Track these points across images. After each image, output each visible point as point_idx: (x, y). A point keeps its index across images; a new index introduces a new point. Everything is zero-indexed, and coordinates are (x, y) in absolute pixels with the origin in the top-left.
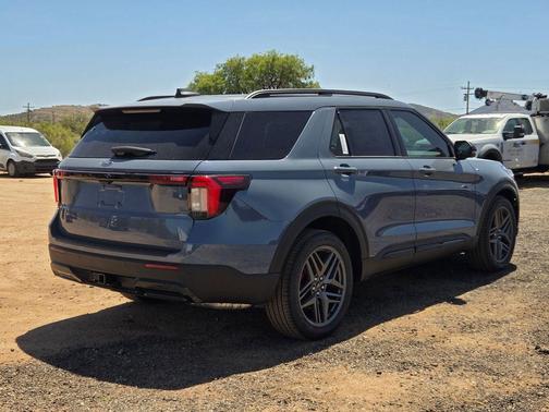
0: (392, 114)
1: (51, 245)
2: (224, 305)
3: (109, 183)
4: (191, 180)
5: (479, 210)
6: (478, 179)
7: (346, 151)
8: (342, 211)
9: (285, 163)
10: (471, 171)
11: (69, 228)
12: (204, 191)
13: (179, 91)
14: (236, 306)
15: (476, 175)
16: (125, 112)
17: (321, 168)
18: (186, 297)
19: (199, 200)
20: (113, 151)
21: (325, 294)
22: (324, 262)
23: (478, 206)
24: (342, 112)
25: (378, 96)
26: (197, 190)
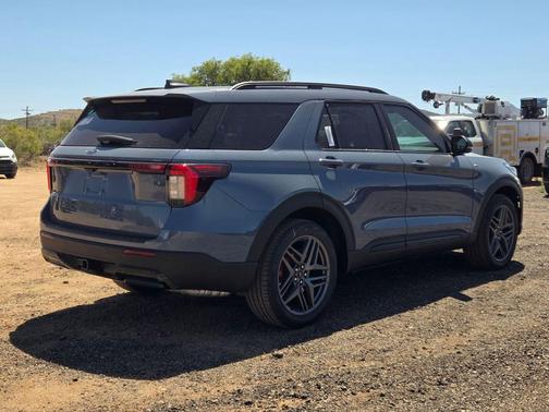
0: (386, 109)
1: (41, 232)
2: (202, 292)
3: (94, 170)
4: (169, 168)
5: (477, 207)
6: (476, 174)
7: (332, 144)
8: (326, 203)
9: (268, 154)
10: (469, 166)
11: (58, 214)
12: (182, 179)
13: (168, 82)
14: (215, 293)
15: (474, 171)
16: (114, 102)
17: (305, 159)
18: (164, 283)
19: (177, 188)
20: (99, 139)
21: (308, 281)
22: (302, 253)
23: (476, 203)
24: (331, 106)
25: (371, 90)
26: (175, 178)
